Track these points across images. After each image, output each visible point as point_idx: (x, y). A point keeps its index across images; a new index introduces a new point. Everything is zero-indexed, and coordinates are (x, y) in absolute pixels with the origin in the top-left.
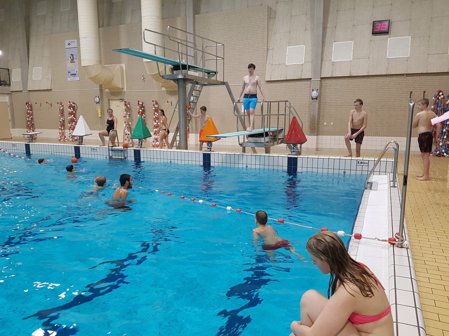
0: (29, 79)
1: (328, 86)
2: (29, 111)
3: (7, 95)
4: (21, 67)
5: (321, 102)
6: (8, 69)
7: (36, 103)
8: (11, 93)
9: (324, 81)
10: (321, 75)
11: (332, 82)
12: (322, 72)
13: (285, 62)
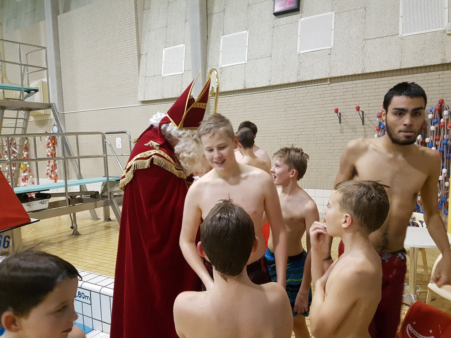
11: (223, 101)
13: (161, 72)
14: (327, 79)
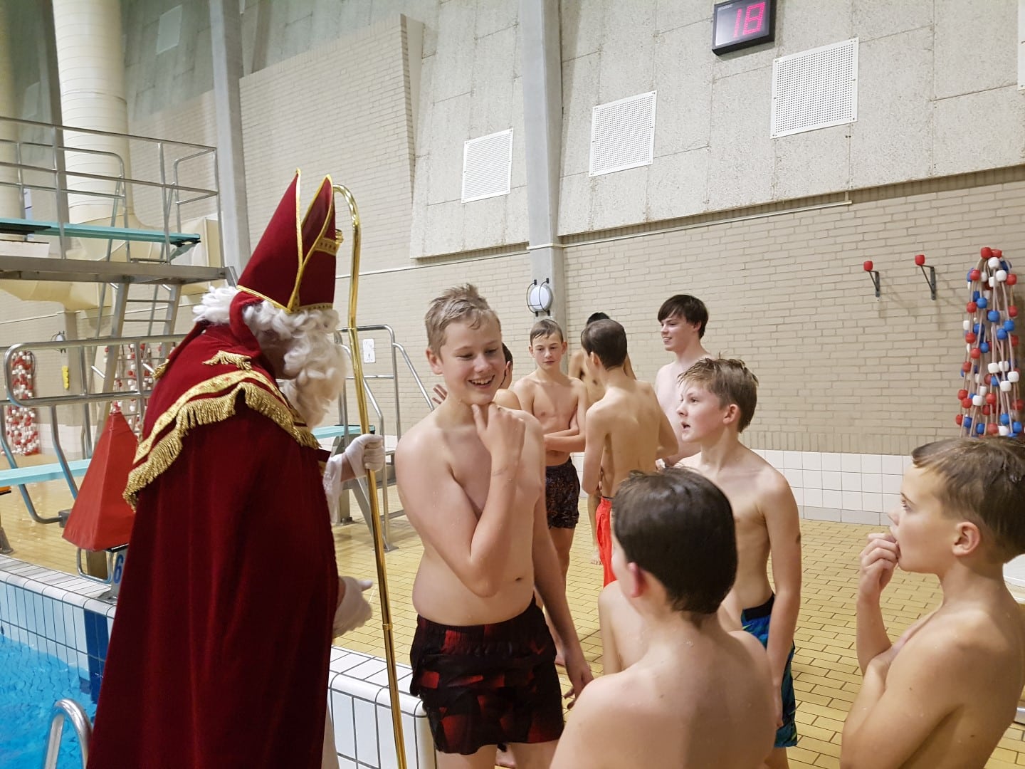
1: (588, 265)
11: (597, 252)
12: (562, 215)
13: (460, 193)
14: (843, 193)
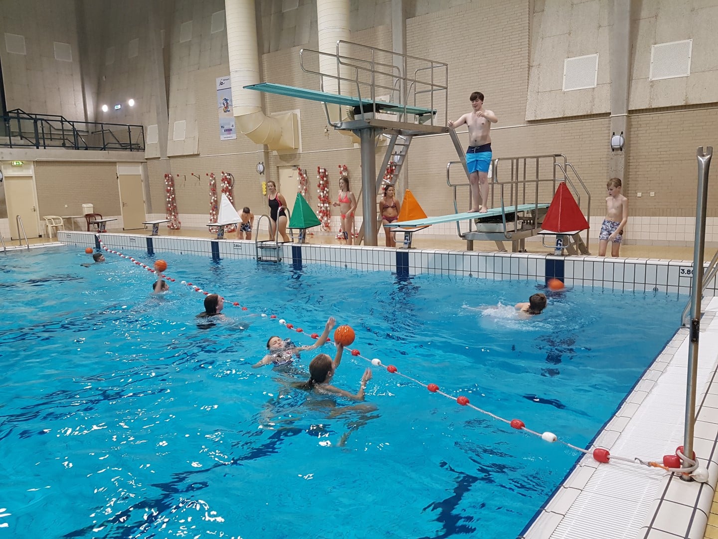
0: (169, 139)
1: (642, 126)
2: (169, 188)
3: (140, 164)
4: (159, 123)
5: (631, 155)
6: (142, 126)
7: (178, 176)
8: (146, 161)
9: (634, 117)
10: (628, 106)
13: (562, 86)
